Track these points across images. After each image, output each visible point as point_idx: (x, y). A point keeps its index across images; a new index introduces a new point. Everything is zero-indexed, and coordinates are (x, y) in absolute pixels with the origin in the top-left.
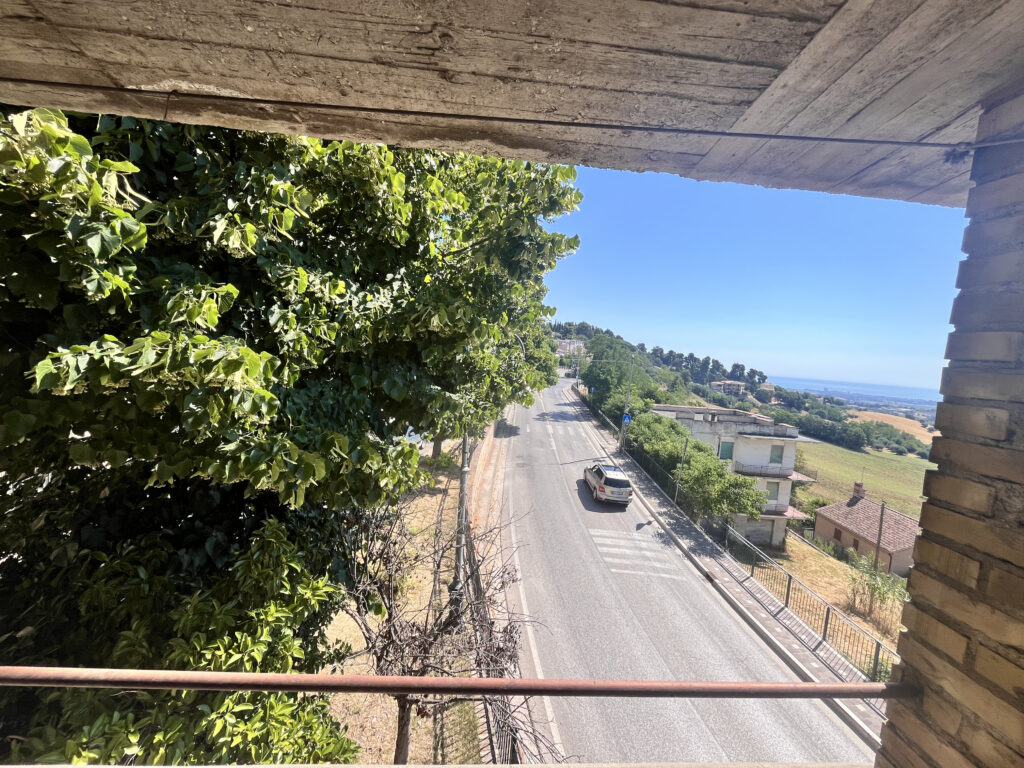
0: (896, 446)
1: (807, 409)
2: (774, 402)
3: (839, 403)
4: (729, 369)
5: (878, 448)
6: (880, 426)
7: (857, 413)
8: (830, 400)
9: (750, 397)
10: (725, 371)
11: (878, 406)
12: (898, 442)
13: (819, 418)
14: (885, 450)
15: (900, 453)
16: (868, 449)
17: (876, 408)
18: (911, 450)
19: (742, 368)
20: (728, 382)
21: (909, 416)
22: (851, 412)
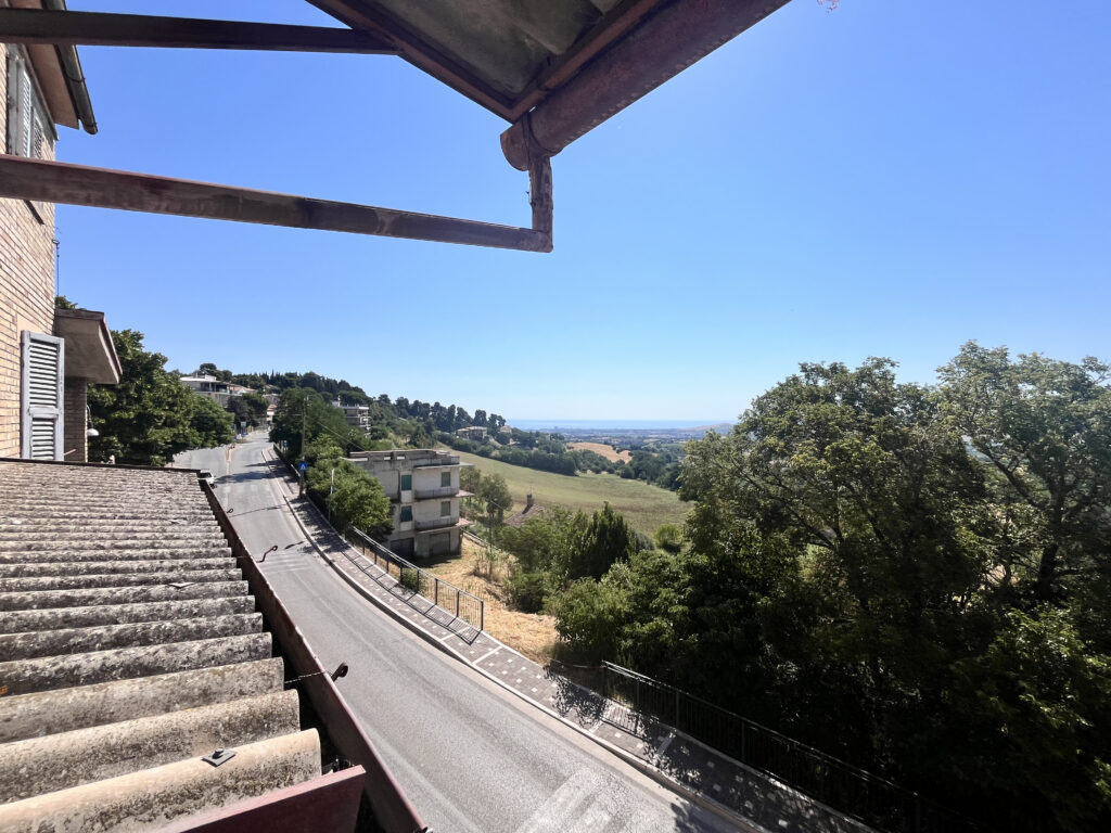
0: (594, 466)
1: (537, 446)
2: (512, 442)
3: (562, 438)
4: (473, 416)
5: (584, 471)
6: (586, 453)
7: (573, 445)
8: (556, 436)
9: (492, 440)
10: (469, 418)
11: (590, 437)
12: (597, 464)
13: (544, 452)
14: (589, 472)
15: (598, 472)
16: (578, 472)
17: (587, 439)
18: (604, 469)
19: (484, 414)
20: (472, 428)
21: (606, 443)
22: (569, 444)
